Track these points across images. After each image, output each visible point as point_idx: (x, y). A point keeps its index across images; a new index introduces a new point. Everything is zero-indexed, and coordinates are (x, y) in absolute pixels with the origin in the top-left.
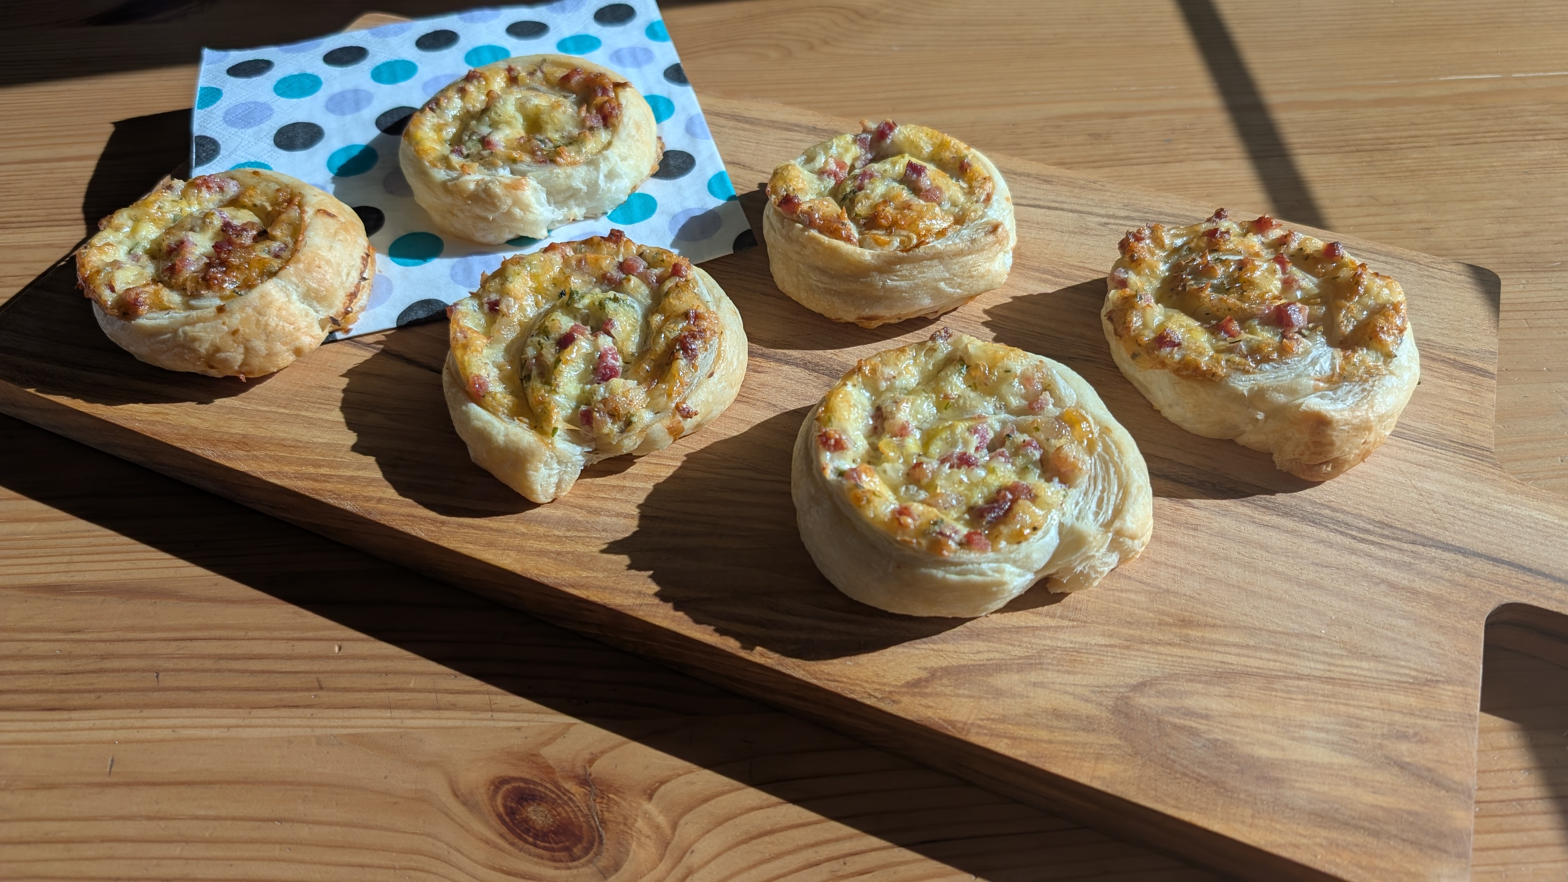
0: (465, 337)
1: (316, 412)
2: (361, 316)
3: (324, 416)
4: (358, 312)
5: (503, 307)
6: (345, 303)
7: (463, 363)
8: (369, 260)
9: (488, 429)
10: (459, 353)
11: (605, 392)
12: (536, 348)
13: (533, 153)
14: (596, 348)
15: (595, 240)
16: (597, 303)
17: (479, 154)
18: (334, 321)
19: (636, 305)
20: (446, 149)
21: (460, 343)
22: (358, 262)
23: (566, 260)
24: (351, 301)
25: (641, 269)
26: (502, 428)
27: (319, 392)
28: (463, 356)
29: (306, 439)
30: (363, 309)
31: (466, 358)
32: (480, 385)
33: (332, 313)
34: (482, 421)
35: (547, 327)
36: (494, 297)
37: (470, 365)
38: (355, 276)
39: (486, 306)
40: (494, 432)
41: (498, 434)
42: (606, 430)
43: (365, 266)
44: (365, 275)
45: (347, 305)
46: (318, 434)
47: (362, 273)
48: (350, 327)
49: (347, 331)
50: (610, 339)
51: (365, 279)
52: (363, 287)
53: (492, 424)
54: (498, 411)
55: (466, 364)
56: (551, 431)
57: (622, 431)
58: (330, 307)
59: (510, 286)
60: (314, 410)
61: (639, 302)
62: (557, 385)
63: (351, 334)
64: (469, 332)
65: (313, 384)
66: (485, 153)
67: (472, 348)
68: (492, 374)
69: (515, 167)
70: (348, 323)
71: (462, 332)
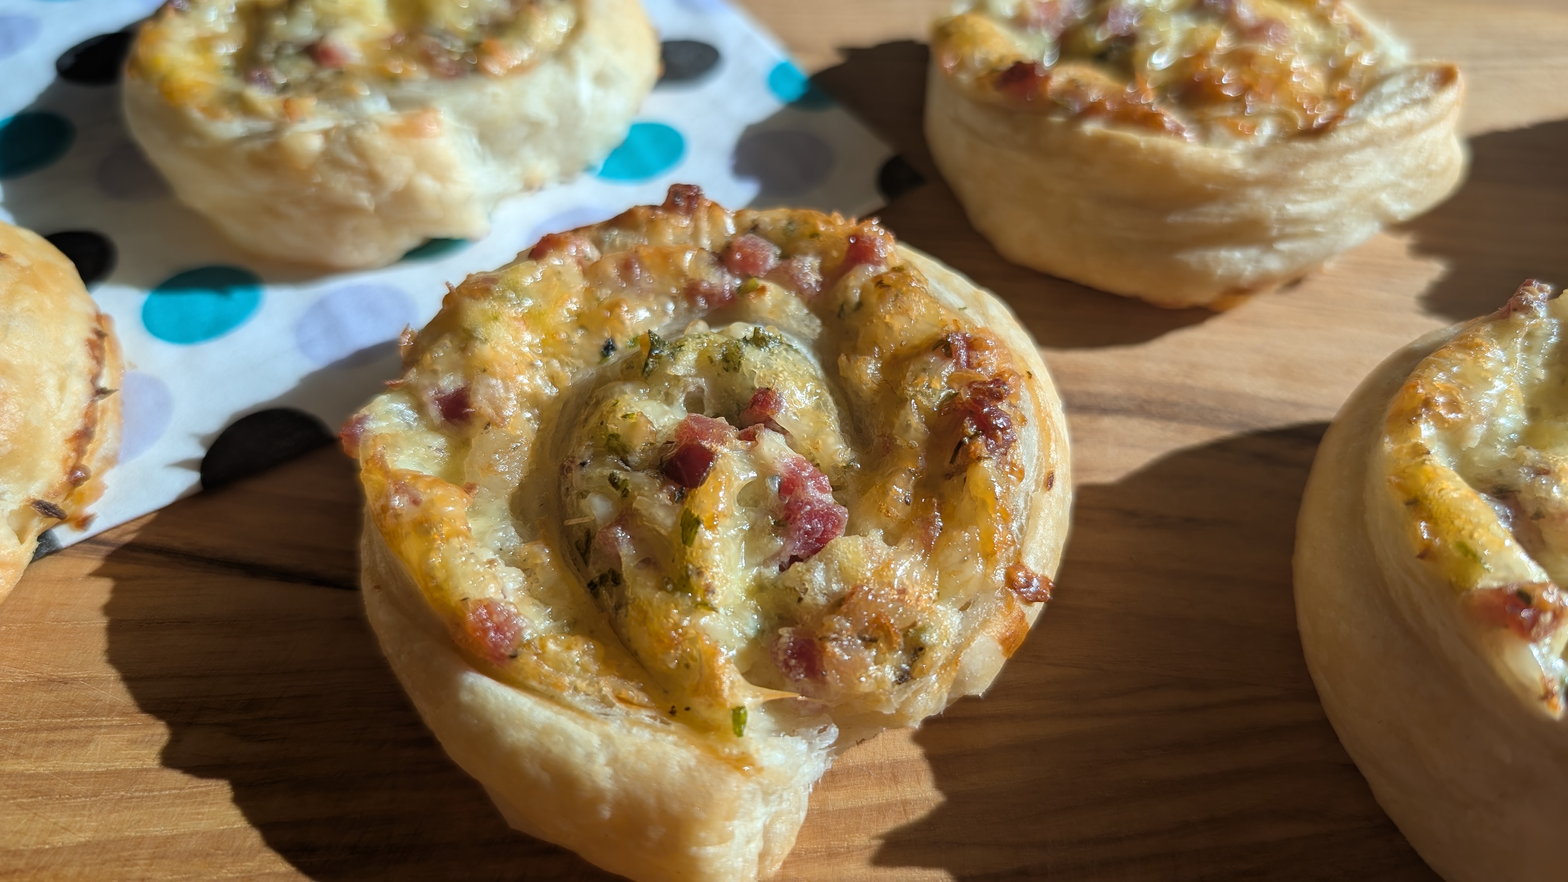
0: (416, 502)
1: (42, 758)
2: (110, 478)
3: (69, 764)
4: (101, 472)
5: (480, 402)
6: (65, 460)
7: (429, 575)
8: (106, 345)
9: (557, 750)
10: (411, 548)
11: (828, 581)
12: (607, 496)
13: (427, 59)
14: (765, 470)
15: (642, 215)
16: (718, 357)
17: (311, 79)
18: (46, 509)
19: (796, 344)
20: (231, 83)
21: (406, 519)
22: (81, 359)
23: (590, 271)
24: (80, 452)
25: (772, 262)
26: (596, 741)
27: (42, 697)
28: (426, 554)
29: (30, 842)
30: (110, 461)
31: (436, 560)
32: (498, 629)
33: (37, 490)
34: (532, 728)
35: (615, 436)
36: (449, 383)
37: (449, 576)
38: (79, 389)
39: (434, 411)
40: (578, 756)
41: (590, 756)
42: (865, 684)
43: (99, 360)
44: (103, 383)
45: (71, 463)
46: (63, 820)
47: (94, 378)
48: (89, 510)
49: (83, 523)
50: (780, 439)
51: (102, 392)
52: (104, 411)
53: (563, 732)
54: (562, 688)
55: (440, 575)
56: (730, 722)
57: (904, 678)
58: (29, 476)
59: (484, 351)
60: (38, 751)
61: (799, 335)
62: (709, 590)
63: (94, 529)
64: (421, 486)
65: (21, 679)
66: (325, 74)
67: (445, 530)
68: (511, 586)
69: (398, 93)
70: (82, 500)
71: (401, 488)
